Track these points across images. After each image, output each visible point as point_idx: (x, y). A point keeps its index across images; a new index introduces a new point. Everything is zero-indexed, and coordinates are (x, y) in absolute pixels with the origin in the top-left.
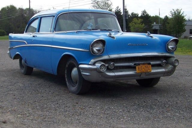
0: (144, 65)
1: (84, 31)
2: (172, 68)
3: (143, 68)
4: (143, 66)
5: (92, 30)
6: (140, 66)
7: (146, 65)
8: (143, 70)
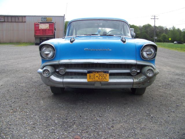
0: (98, 73)
1: (84, 36)
2: (144, 79)
3: (97, 76)
4: (97, 75)
5: (92, 36)
6: (92, 74)
7: (100, 74)
8: (97, 79)
